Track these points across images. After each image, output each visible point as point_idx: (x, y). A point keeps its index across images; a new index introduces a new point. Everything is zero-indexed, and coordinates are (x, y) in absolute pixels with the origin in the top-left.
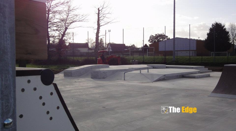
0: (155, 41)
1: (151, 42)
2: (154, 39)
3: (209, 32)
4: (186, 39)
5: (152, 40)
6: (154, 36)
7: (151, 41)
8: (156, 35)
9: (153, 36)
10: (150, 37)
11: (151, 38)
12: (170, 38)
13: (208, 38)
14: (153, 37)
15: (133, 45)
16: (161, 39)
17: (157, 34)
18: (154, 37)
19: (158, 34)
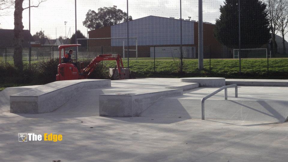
0: (98, 25)
1: (89, 27)
2: (96, 19)
3: (225, 5)
4: (172, 19)
5: (91, 21)
6: (97, 12)
7: (89, 23)
8: (101, 9)
9: (93, 12)
10: (88, 15)
11: (90, 17)
12: (133, 19)
13: (222, 17)
14: (93, 14)
15: (39, 32)
16: (112, 21)
17: (103, 8)
18: (97, 14)
19: (106, 8)
